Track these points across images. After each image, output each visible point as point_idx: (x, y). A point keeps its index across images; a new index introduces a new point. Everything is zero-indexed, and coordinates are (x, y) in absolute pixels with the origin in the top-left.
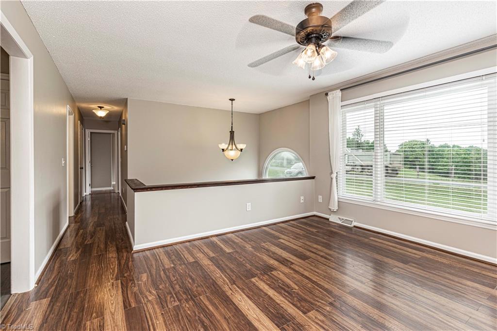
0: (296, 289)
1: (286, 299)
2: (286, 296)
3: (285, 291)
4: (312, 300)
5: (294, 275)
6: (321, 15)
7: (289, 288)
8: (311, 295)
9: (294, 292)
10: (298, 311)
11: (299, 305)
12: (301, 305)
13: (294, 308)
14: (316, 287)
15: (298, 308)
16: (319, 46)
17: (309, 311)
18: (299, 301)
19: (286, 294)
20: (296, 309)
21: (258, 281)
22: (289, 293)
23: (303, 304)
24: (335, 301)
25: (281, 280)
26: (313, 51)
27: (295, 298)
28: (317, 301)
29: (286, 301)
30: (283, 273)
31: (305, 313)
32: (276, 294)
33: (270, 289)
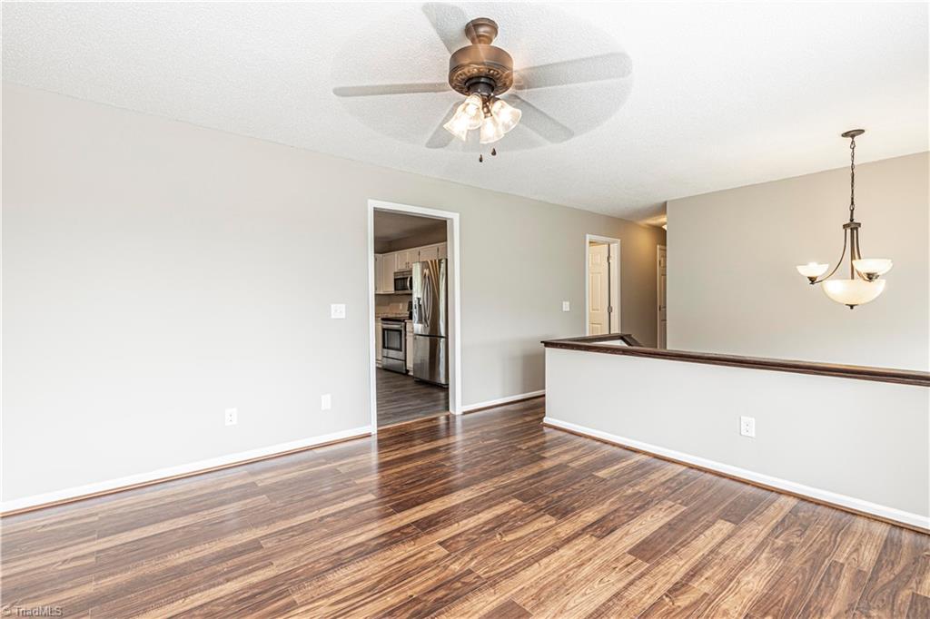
0: (502, 538)
4: (474, 552)
6: (492, 44)
12: (458, 541)
16: (487, 101)
18: (470, 540)
26: (478, 109)
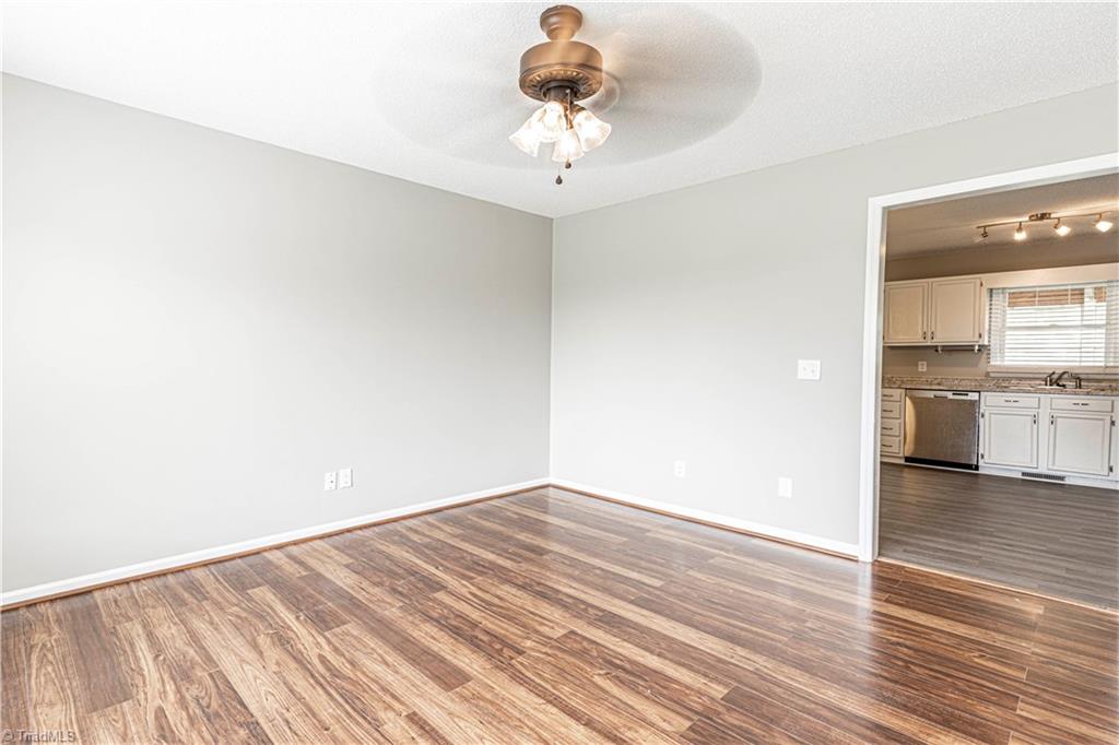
0: (599, 675)
1: (612, 650)
2: (615, 657)
3: (624, 669)
4: (560, 655)
5: (615, 719)
7: (617, 677)
8: (562, 664)
9: (601, 669)
10: (584, 634)
11: (585, 644)
12: (581, 643)
13: (593, 638)
14: (548, 687)
15: (585, 638)
17: (565, 635)
18: (585, 651)
19: (618, 662)
20: (588, 636)
21: (704, 687)
22: (611, 663)
23: (579, 646)
24: (512, 658)
25: (647, 698)
27: (595, 654)
28: (549, 655)
29: (612, 647)
30: (652, 725)
31: (573, 632)
32: (640, 660)
33: (660, 670)
